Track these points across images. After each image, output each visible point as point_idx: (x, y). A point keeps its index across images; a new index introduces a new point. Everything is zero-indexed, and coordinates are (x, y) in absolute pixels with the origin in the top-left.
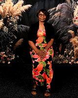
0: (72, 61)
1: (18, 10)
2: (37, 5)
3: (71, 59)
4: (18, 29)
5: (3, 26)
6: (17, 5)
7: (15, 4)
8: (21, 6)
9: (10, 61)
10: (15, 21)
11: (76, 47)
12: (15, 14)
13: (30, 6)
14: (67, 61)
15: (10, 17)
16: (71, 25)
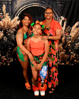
1: (14, 24)
5: (4, 36)
6: (13, 20)
7: (12, 19)
8: (16, 21)
9: (9, 63)
10: (12, 32)
11: (61, 51)
12: (12, 27)
15: (8, 30)
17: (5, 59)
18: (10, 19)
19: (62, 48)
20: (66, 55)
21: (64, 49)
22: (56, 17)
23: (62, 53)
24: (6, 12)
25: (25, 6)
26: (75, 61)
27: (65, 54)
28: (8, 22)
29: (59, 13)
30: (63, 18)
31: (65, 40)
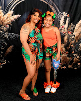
1: (8, 19)
2: (26, 15)
4: (9, 37)
6: (7, 15)
7: (5, 14)
8: (10, 16)
9: (2, 66)
10: (5, 29)
11: (63, 53)
12: (5, 23)
13: (19, 15)
15: (0, 26)
18: (2, 14)
19: (64, 49)
20: (68, 58)
21: (66, 50)
22: (58, 13)
23: (64, 55)
26: (79, 64)
27: (68, 56)
29: (61, 8)
30: (65, 14)
31: (68, 40)
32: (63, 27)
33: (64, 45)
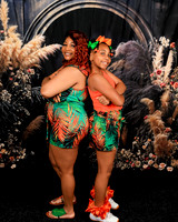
0: (150, 162)
1: (32, 55)
3: (147, 158)
4: (34, 96)
5: (1, 88)
6: (30, 45)
7: (25, 42)
8: (38, 46)
9: (16, 163)
10: (25, 78)
11: (157, 132)
12: (26, 63)
13: (57, 46)
14: (138, 163)
15: (15, 71)
16: (148, 88)
17: (4, 151)
18: (20, 42)
19: (160, 122)
20: (170, 143)
21: (166, 125)
22: (148, 39)
23: (161, 136)
24: (10, 23)
25: (62, 7)
27: (170, 138)
28: (14, 51)
29: (156, 28)
30: (165, 41)
31: (171, 100)
32: (159, 72)
33: (160, 112)
